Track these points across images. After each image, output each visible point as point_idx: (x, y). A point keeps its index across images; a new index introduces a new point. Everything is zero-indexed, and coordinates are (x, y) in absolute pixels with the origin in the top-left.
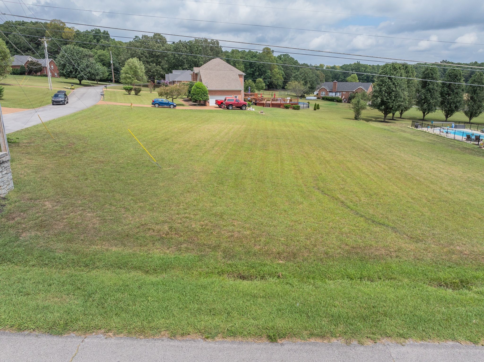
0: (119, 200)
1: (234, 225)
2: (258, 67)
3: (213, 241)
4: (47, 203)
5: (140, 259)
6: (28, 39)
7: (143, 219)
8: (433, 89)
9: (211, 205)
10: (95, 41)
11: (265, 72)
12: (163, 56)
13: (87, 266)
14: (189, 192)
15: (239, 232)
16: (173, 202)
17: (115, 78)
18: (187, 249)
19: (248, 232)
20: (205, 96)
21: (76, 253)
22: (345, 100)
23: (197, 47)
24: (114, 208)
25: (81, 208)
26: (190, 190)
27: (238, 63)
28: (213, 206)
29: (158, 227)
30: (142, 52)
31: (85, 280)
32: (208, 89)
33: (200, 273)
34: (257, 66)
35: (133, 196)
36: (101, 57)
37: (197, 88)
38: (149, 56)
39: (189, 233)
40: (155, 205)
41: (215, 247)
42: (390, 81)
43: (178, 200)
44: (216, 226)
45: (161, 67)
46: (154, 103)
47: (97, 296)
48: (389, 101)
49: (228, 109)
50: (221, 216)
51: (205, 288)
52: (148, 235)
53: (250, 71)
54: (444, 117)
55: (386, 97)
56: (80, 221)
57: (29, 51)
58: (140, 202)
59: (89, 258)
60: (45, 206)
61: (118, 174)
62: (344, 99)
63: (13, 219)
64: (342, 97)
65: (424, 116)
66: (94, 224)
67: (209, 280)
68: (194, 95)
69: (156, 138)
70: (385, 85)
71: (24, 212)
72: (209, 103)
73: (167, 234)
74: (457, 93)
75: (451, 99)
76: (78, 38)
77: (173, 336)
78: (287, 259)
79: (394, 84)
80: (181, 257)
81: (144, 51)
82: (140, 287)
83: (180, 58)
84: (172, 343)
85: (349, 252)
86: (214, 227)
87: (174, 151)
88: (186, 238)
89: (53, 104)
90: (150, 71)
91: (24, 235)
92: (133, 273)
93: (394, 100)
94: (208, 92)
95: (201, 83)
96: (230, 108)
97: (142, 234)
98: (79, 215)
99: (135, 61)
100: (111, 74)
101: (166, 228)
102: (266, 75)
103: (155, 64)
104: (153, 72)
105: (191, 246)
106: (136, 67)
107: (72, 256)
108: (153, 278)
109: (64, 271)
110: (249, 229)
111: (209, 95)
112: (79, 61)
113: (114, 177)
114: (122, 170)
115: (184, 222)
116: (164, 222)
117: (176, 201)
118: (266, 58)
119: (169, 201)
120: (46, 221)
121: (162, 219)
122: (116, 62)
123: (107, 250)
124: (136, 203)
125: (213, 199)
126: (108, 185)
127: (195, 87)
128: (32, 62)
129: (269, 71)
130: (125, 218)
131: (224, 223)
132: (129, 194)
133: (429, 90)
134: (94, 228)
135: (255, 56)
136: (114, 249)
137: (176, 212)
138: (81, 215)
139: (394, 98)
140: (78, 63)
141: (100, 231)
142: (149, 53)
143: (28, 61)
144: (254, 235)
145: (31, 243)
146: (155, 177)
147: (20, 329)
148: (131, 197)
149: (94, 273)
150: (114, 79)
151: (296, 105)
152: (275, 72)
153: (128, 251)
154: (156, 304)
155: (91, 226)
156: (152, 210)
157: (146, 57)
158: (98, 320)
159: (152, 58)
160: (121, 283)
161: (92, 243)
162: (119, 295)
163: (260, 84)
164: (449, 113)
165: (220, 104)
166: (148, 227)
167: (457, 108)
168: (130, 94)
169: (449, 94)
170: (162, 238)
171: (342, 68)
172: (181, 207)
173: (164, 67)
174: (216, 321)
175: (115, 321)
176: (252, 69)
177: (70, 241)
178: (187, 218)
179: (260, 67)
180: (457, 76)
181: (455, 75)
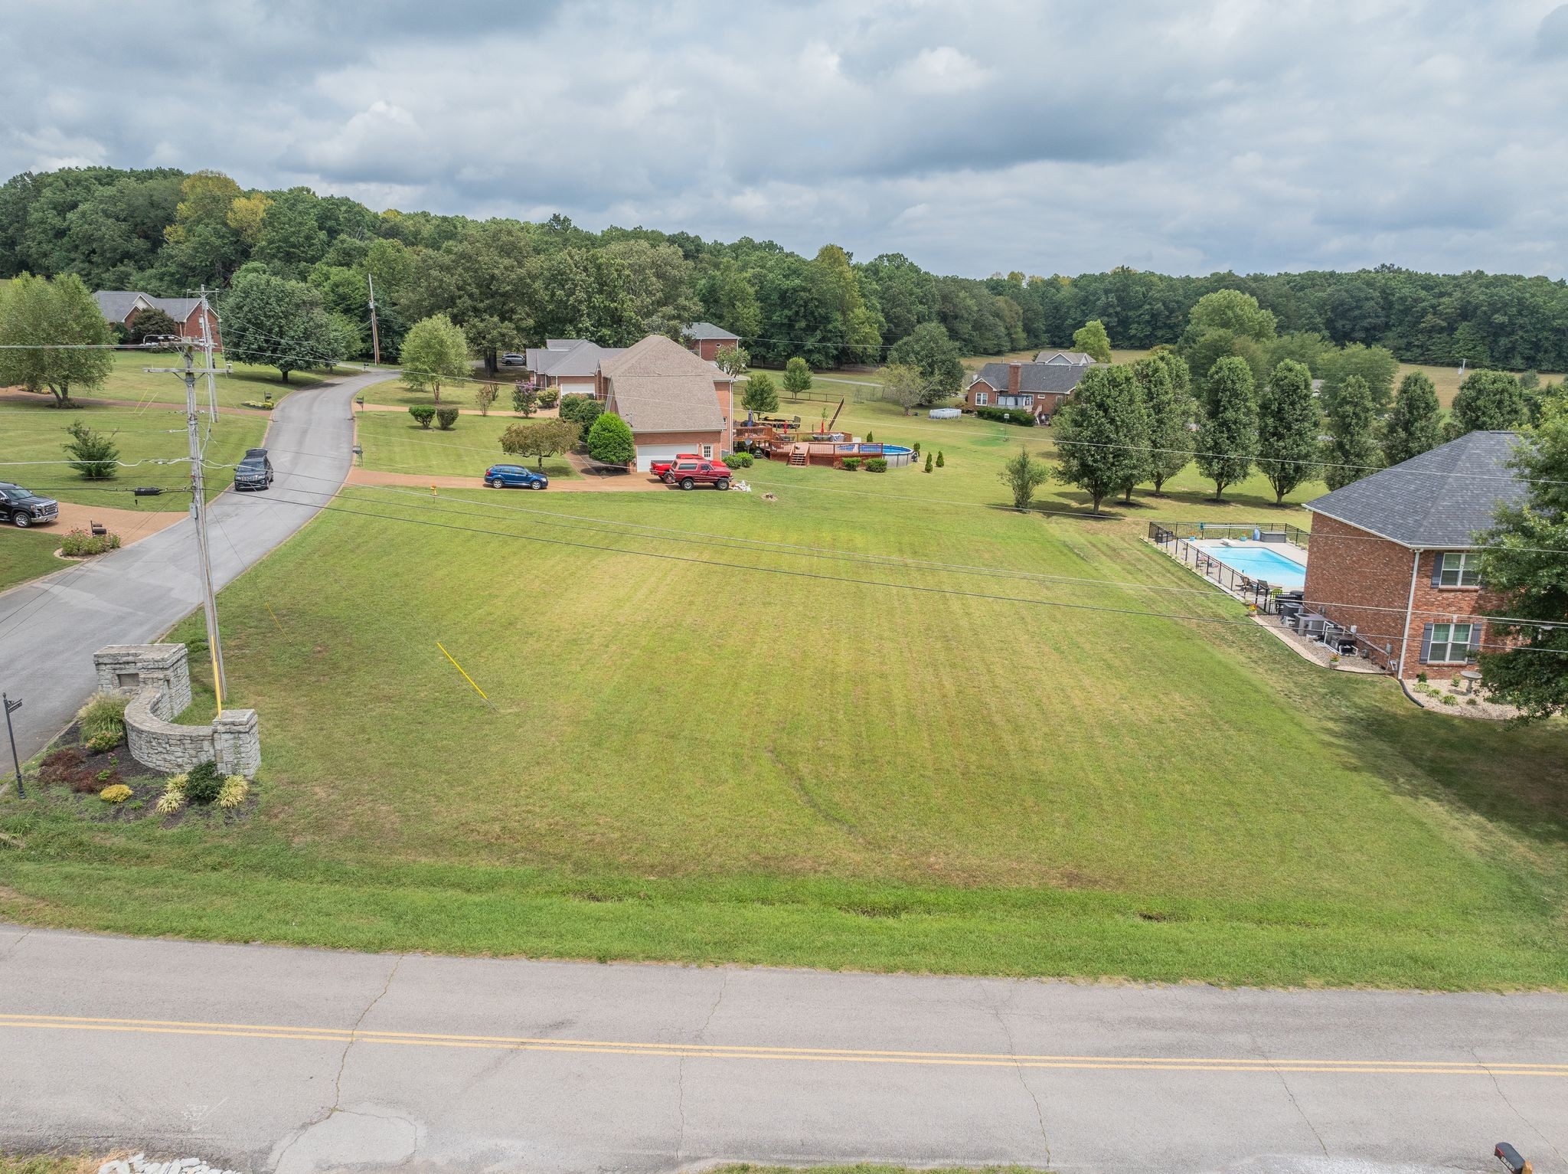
0: (427, 782)
1: (598, 824)
2: (806, 305)
3: (563, 848)
4: (317, 789)
5: (459, 873)
6: (124, 226)
7: (463, 815)
8: (1235, 423)
9: (571, 788)
10: (323, 235)
11: (827, 319)
12: (522, 293)
13: (389, 882)
14: (538, 763)
15: (603, 834)
16: (510, 785)
17: (380, 349)
18: (525, 860)
19: (617, 835)
20: (624, 449)
21: (373, 866)
22: (1043, 417)
23: (617, 270)
24: (419, 796)
25: (370, 798)
26: (540, 760)
27: (743, 300)
28: (573, 791)
29: (485, 827)
30: (461, 283)
31: (391, 900)
32: (631, 430)
33: (538, 893)
34: (802, 302)
35: (447, 774)
36: (341, 290)
37: (604, 430)
38: (481, 293)
39: (530, 837)
40: (483, 791)
41: (563, 857)
42: (1101, 413)
43: (519, 780)
44: (572, 825)
45: (513, 326)
46: (491, 479)
47: (409, 917)
48: (1101, 465)
49: (681, 487)
50: (581, 808)
51: (541, 909)
52: (470, 839)
53: (780, 316)
54: (1271, 495)
55: (1093, 456)
56: (372, 819)
57: (126, 261)
58: (459, 786)
59: (392, 873)
60: (316, 794)
61: (420, 727)
62: (1040, 415)
63: (276, 816)
64: (1034, 409)
65: (1220, 489)
66: (393, 823)
67: (547, 901)
68: (595, 447)
69: (491, 618)
70: (1090, 424)
71: (289, 804)
72: (635, 464)
73: (498, 838)
74: (1300, 433)
75: (1285, 448)
76: (274, 227)
77: (495, 956)
78: (662, 874)
79: (1112, 421)
80: (515, 871)
81: (464, 281)
82: (459, 908)
83: (568, 300)
84: (494, 961)
85: (756, 865)
86: (567, 826)
87: (525, 659)
88: (524, 844)
89: (238, 490)
90: (484, 338)
91: (296, 840)
92: (450, 893)
93: (1113, 464)
94: (632, 439)
95: (614, 415)
96: (688, 485)
97: (461, 838)
98: (370, 809)
99: (439, 324)
100: (370, 336)
101: (497, 828)
102: (830, 327)
103: (496, 319)
104: (493, 341)
105: (529, 856)
106: (442, 343)
107: (367, 870)
108: (476, 898)
109: (362, 890)
110: (620, 829)
111: (636, 447)
112: (283, 322)
113: (414, 734)
114: (428, 718)
115: (524, 820)
116: (495, 819)
117: (515, 782)
118: (828, 279)
119: (504, 782)
120: (322, 818)
121: (492, 814)
122: (384, 302)
123: (414, 861)
124: (452, 786)
125: (576, 776)
126: (405, 752)
127: (599, 427)
128: (147, 314)
129: (838, 316)
130: (437, 814)
131: (584, 821)
132: (441, 771)
133: (1224, 424)
134: (394, 830)
135: (796, 273)
136: (424, 860)
137: (514, 802)
138: (372, 809)
139: (1111, 460)
140: (281, 327)
141: (402, 834)
142: (479, 286)
143: (136, 309)
144: (625, 840)
145: (310, 853)
146: (484, 732)
147: (334, 947)
148: (444, 777)
149: (400, 891)
150: (377, 352)
151: (877, 459)
152: (857, 317)
153: (441, 863)
154: (479, 926)
155: (388, 826)
156: (477, 799)
157: (471, 296)
158: (414, 940)
159: (487, 298)
160: (436, 903)
161: (392, 852)
162: (435, 916)
163: (798, 373)
164: (1285, 481)
165: (661, 473)
166: (471, 827)
167: (1300, 473)
168: (426, 427)
169: (1281, 437)
170: (491, 844)
171: (1076, 286)
172: (523, 793)
173: (524, 324)
174: (545, 942)
175: (433, 941)
176: (786, 312)
177: (362, 848)
178: (529, 812)
179: (811, 305)
180: (1298, 387)
181: (1293, 385)
